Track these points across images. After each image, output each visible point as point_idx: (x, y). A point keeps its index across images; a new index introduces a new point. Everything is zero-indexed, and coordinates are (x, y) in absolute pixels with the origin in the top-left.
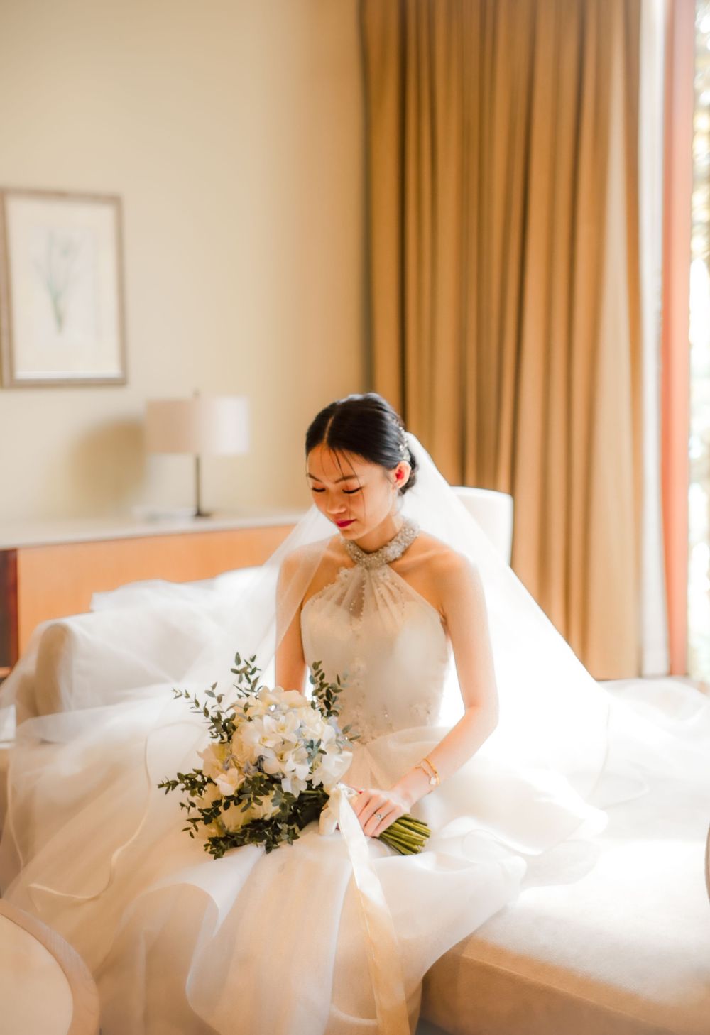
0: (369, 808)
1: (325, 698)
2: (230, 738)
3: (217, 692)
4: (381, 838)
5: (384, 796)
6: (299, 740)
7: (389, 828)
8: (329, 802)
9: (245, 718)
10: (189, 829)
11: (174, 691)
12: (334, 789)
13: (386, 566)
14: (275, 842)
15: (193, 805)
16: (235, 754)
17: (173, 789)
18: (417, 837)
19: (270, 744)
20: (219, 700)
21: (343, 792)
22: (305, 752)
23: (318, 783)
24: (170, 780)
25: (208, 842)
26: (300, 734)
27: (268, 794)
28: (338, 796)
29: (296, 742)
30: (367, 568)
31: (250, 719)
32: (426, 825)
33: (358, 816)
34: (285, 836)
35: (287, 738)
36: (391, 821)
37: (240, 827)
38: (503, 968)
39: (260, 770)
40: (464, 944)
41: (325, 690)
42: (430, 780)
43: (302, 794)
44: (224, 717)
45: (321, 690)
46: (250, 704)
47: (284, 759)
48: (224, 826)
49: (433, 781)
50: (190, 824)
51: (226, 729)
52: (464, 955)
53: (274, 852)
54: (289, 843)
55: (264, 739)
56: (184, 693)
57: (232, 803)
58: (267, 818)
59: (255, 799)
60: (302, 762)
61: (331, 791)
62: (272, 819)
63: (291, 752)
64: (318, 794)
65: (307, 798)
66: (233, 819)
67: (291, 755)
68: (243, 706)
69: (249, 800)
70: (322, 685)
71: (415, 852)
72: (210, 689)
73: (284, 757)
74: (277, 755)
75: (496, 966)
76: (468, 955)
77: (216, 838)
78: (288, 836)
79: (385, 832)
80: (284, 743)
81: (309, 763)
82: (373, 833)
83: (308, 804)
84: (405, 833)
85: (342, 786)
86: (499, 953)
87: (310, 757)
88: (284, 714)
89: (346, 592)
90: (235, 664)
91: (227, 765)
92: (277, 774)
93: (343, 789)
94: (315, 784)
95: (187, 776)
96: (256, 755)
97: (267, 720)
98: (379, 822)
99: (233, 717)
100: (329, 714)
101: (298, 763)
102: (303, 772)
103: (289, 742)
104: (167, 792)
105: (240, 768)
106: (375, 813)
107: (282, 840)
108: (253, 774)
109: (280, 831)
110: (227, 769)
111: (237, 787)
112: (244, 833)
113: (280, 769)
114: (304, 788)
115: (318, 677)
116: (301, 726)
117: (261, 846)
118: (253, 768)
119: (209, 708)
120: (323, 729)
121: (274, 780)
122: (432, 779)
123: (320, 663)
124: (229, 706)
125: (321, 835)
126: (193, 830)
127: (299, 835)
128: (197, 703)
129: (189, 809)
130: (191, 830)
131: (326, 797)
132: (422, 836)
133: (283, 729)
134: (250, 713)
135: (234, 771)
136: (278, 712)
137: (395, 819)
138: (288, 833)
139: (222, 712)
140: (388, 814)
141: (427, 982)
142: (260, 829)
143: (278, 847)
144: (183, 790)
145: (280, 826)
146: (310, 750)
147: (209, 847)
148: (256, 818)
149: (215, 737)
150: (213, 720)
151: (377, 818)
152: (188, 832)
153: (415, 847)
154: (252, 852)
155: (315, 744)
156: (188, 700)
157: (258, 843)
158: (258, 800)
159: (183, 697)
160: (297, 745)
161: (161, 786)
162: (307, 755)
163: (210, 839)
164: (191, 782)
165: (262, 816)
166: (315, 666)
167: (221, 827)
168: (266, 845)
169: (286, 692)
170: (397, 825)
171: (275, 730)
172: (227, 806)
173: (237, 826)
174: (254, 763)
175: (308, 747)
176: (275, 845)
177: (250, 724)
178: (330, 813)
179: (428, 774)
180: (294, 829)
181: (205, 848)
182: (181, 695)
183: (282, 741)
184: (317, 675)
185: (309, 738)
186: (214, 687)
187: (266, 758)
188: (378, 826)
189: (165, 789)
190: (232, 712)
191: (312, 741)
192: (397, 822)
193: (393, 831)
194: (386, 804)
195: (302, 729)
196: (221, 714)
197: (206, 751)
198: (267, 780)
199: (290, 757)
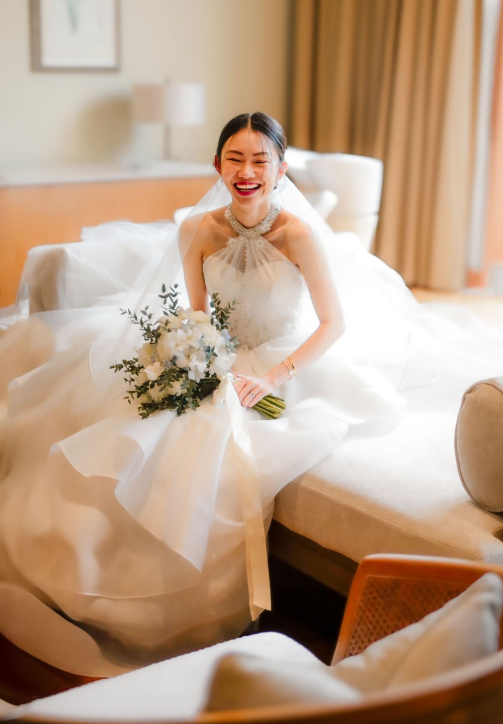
0: (245, 390)
1: (220, 317)
2: (156, 341)
3: (148, 312)
4: (253, 408)
5: (256, 381)
6: (200, 346)
7: (258, 403)
8: (221, 385)
9: (166, 330)
10: (128, 397)
11: (121, 310)
12: (224, 377)
13: (261, 238)
14: (183, 409)
15: (133, 380)
16: (158, 352)
17: (119, 370)
18: (276, 409)
19: (181, 348)
20: (150, 317)
21: (229, 379)
22: (204, 354)
23: (213, 373)
24: (118, 364)
25: (140, 406)
26: (201, 342)
27: (178, 380)
28: (226, 381)
29: (198, 348)
30: (248, 238)
31: (169, 331)
32: (283, 401)
33: (238, 394)
34: (191, 405)
35: (192, 345)
36: (260, 398)
37: (161, 399)
38: (324, 493)
39: (174, 364)
40: (302, 477)
41: (219, 313)
42: (289, 372)
43: (201, 380)
44: (152, 328)
45: (218, 312)
46: (170, 320)
47: (190, 358)
48: (151, 397)
49: (291, 373)
50: (129, 395)
51: (154, 335)
52: (301, 484)
53: (182, 416)
54: (193, 409)
55: (177, 345)
56: (127, 311)
57: (156, 384)
58: (178, 395)
59: (169, 384)
60: (202, 360)
61: (222, 378)
62: (181, 395)
63: (195, 354)
64: (213, 380)
65: (205, 382)
66: (156, 394)
67: (194, 356)
68: (164, 322)
69: (165, 384)
70: (218, 309)
71: (275, 418)
72: (144, 310)
73: (190, 357)
74: (185, 355)
75: (320, 492)
76: (304, 484)
77: (146, 403)
78: (192, 405)
79: (256, 405)
80: (190, 348)
81: (206, 361)
82: (248, 405)
83: (206, 385)
84: (269, 406)
85: (230, 374)
86: (323, 483)
87: (207, 357)
88: (192, 328)
89: (233, 254)
90: (162, 292)
91: (153, 360)
92: (186, 368)
93: (230, 377)
94: (212, 373)
95: (129, 361)
96: (172, 355)
97: (180, 332)
98: (252, 399)
99: (159, 328)
100: (222, 328)
101: (200, 361)
102: (202, 367)
103: (193, 347)
104: (116, 371)
105: (161, 362)
106: (249, 393)
107: (189, 407)
108: (170, 367)
109: (187, 402)
110: (154, 362)
111: (159, 374)
112: (163, 403)
113: (187, 365)
114: (203, 377)
115: (216, 303)
116: (202, 337)
117: (174, 411)
118: (170, 363)
119: (143, 320)
120: (217, 338)
121: (184, 371)
122: (291, 371)
123: (217, 294)
124: (156, 321)
125: (213, 405)
126: (131, 398)
127: (200, 404)
128: (136, 317)
129: (130, 382)
130: (129, 399)
131: (219, 382)
132: (279, 408)
133: (190, 339)
134: (169, 326)
135: (157, 364)
136: (188, 326)
137: (263, 397)
138: (193, 403)
139: (151, 325)
140: (258, 394)
141: (277, 499)
142: (174, 401)
143: (185, 412)
144: (126, 371)
145: (187, 399)
146: (207, 353)
147: (141, 409)
148: (172, 394)
149: (147, 340)
150: (145, 329)
151: (250, 396)
152: (127, 400)
153: (275, 416)
154: (168, 415)
155: (211, 349)
156: (130, 316)
157: (172, 410)
158: (171, 384)
159: (127, 314)
160: (199, 349)
161: (112, 367)
162: (205, 356)
163: (142, 404)
164: (131, 367)
165: (175, 394)
166: (214, 296)
167: (150, 397)
168: (178, 410)
169: (195, 312)
170: (264, 400)
171: (185, 340)
172: (152, 386)
173: (159, 398)
174: (170, 360)
175: (206, 351)
176: (183, 411)
177: (169, 334)
178: (220, 392)
179: (288, 368)
180: (196, 400)
181: (138, 410)
182: (125, 313)
183: (189, 347)
184: (215, 302)
185: (207, 345)
186: (147, 308)
187: (179, 357)
188: (251, 401)
189: (114, 369)
190: (158, 324)
191: (209, 347)
192: (264, 399)
193: (260, 405)
194: (257, 386)
195: (203, 339)
196: (150, 326)
197: (140, 349)
198: (178, 371)
199: (194, 357)
